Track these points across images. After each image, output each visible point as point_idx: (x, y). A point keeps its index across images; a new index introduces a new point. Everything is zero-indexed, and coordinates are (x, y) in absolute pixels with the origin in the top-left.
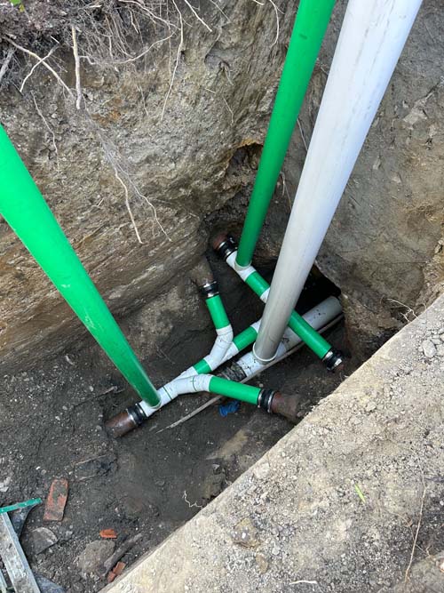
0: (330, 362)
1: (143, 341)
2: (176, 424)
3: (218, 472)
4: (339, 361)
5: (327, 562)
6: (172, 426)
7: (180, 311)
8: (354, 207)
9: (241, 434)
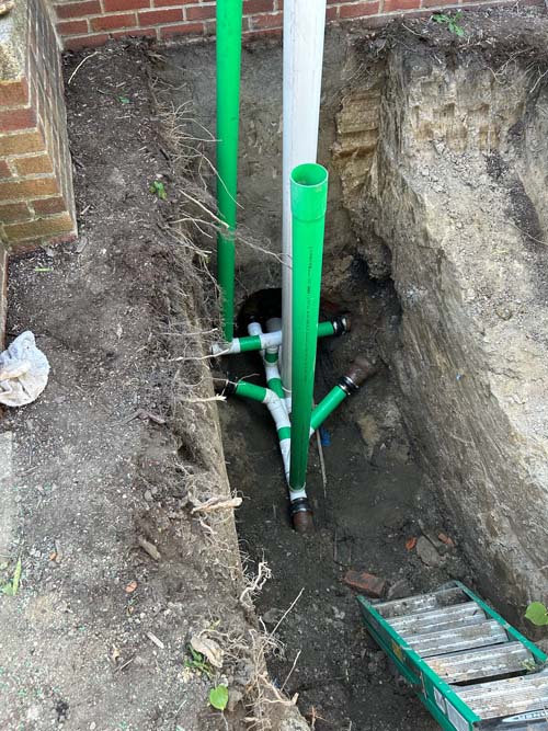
2: (324, 477)
3: (388, 446)
4: (344, 322)
6: (325, 481)
9: (362, 421)
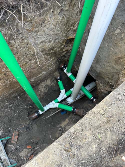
0: (92, 100)
1: (40, 93)
2: (49, 116)
3: (60, 130)
4: (95, 100)
5: (90, 156)
6: (48, 117)
7: (51, 85)
8: (100, 56)
9: (67, 120)
